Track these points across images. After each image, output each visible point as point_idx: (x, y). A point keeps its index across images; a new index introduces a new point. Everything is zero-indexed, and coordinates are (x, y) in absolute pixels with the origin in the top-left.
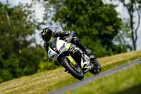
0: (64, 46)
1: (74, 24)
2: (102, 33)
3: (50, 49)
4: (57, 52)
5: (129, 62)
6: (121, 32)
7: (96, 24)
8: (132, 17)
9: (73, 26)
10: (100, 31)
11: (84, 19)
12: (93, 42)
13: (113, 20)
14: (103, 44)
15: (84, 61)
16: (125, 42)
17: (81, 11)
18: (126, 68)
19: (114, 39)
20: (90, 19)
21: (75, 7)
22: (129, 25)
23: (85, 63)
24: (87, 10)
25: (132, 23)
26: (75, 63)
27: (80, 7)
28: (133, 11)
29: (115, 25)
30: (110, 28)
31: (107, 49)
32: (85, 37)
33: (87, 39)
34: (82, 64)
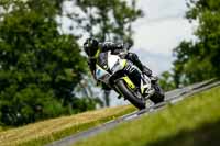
0: (118, 64)
1: (14, 65)
2: (57, 80)
3: (98, 68)
4: (109, 71)
5: (99, 125)
6: (86, 77)
7: (48, 66)
9: (12, 68)
10: (54, 77)
11: (29, 57)
12: (43, 94)
13: (73, 59)
14: (58, 96)
15: (145, 83)
16: (92, 93)
17: (23, 44)
18: (93, 134)
19: (76, 89)
20: (39, 58)
21: (15, 39)
23: (146, 86)
24: (33, 44)
26: (133, 86)
27: (22, 39)
29: (77, 67)
30: (69, 71)
31: (65, 105)
32: (30, 85)
33: (33, 88)
34: (143, 87)
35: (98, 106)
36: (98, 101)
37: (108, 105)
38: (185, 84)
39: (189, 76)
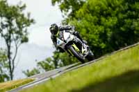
0: (70, 37)
3: (58, 39)
4: (65, 41)
8: (9, 47)
15: (84, 48)
22: (6, 55)
23: (84, 50)
25: (9, 53)
26: (78, 50)
28: (10, 41)
35: (5, 80)
36: (6, 76)
37: (12, 79)
38: (61, 66)
39: (63, 61)
